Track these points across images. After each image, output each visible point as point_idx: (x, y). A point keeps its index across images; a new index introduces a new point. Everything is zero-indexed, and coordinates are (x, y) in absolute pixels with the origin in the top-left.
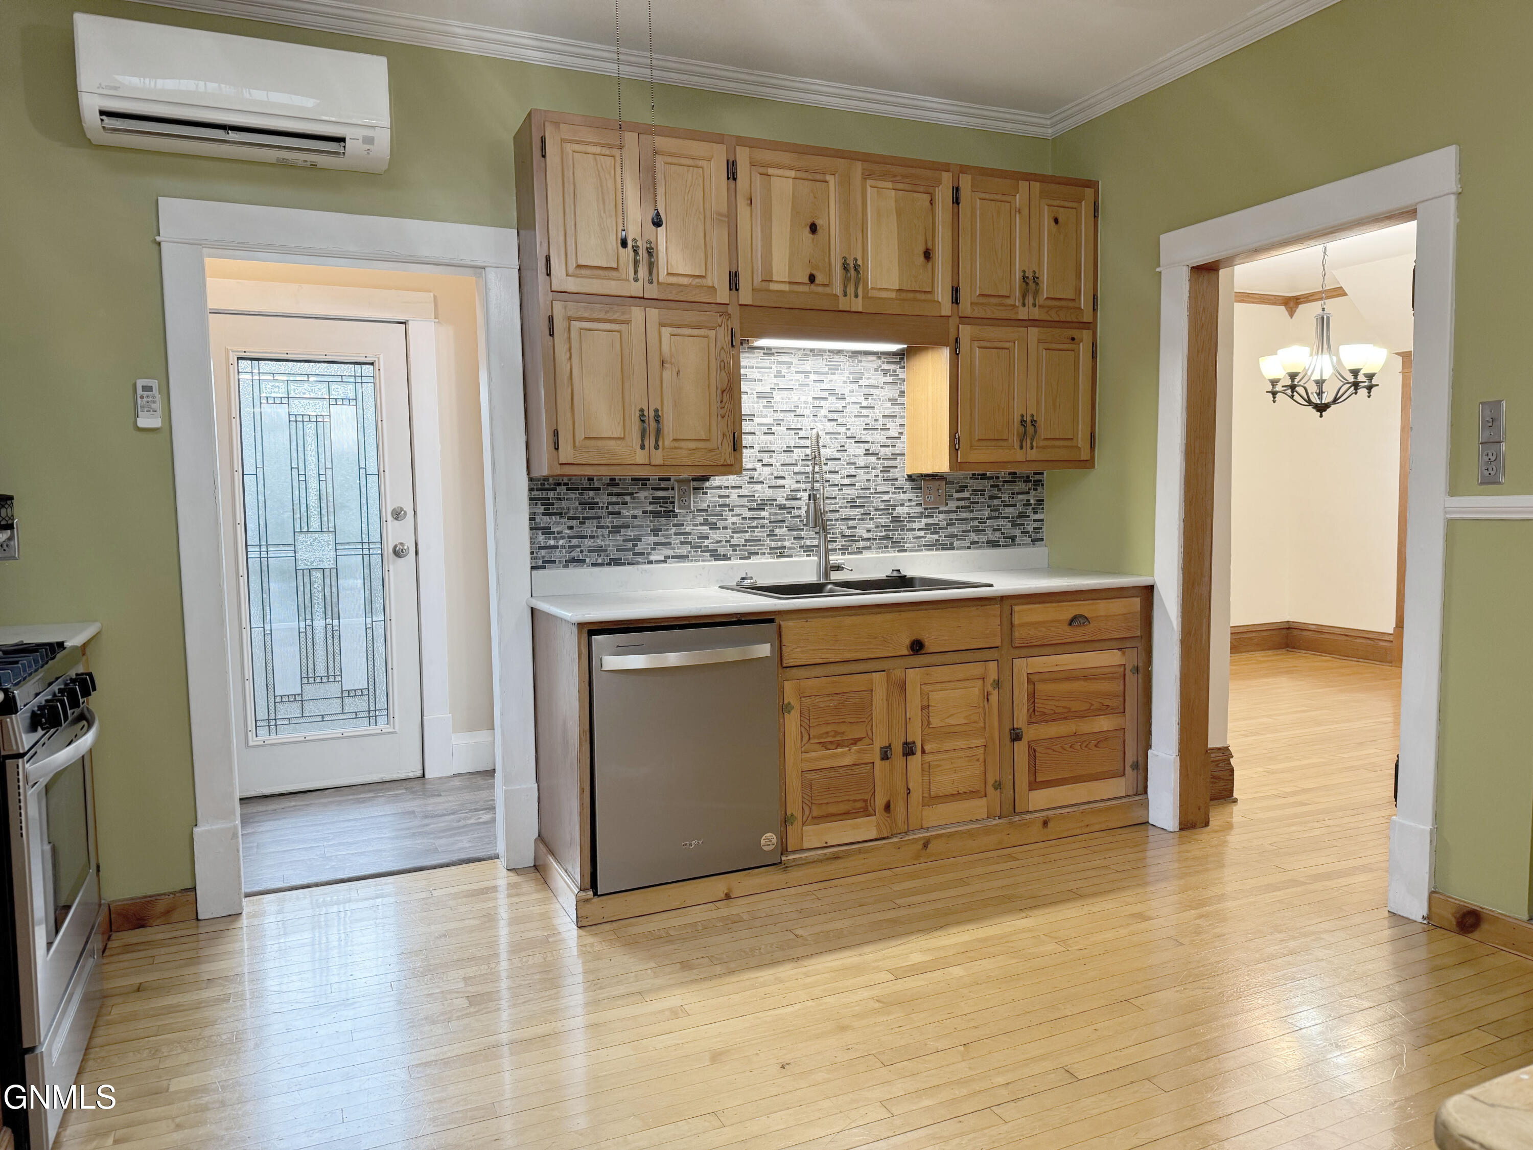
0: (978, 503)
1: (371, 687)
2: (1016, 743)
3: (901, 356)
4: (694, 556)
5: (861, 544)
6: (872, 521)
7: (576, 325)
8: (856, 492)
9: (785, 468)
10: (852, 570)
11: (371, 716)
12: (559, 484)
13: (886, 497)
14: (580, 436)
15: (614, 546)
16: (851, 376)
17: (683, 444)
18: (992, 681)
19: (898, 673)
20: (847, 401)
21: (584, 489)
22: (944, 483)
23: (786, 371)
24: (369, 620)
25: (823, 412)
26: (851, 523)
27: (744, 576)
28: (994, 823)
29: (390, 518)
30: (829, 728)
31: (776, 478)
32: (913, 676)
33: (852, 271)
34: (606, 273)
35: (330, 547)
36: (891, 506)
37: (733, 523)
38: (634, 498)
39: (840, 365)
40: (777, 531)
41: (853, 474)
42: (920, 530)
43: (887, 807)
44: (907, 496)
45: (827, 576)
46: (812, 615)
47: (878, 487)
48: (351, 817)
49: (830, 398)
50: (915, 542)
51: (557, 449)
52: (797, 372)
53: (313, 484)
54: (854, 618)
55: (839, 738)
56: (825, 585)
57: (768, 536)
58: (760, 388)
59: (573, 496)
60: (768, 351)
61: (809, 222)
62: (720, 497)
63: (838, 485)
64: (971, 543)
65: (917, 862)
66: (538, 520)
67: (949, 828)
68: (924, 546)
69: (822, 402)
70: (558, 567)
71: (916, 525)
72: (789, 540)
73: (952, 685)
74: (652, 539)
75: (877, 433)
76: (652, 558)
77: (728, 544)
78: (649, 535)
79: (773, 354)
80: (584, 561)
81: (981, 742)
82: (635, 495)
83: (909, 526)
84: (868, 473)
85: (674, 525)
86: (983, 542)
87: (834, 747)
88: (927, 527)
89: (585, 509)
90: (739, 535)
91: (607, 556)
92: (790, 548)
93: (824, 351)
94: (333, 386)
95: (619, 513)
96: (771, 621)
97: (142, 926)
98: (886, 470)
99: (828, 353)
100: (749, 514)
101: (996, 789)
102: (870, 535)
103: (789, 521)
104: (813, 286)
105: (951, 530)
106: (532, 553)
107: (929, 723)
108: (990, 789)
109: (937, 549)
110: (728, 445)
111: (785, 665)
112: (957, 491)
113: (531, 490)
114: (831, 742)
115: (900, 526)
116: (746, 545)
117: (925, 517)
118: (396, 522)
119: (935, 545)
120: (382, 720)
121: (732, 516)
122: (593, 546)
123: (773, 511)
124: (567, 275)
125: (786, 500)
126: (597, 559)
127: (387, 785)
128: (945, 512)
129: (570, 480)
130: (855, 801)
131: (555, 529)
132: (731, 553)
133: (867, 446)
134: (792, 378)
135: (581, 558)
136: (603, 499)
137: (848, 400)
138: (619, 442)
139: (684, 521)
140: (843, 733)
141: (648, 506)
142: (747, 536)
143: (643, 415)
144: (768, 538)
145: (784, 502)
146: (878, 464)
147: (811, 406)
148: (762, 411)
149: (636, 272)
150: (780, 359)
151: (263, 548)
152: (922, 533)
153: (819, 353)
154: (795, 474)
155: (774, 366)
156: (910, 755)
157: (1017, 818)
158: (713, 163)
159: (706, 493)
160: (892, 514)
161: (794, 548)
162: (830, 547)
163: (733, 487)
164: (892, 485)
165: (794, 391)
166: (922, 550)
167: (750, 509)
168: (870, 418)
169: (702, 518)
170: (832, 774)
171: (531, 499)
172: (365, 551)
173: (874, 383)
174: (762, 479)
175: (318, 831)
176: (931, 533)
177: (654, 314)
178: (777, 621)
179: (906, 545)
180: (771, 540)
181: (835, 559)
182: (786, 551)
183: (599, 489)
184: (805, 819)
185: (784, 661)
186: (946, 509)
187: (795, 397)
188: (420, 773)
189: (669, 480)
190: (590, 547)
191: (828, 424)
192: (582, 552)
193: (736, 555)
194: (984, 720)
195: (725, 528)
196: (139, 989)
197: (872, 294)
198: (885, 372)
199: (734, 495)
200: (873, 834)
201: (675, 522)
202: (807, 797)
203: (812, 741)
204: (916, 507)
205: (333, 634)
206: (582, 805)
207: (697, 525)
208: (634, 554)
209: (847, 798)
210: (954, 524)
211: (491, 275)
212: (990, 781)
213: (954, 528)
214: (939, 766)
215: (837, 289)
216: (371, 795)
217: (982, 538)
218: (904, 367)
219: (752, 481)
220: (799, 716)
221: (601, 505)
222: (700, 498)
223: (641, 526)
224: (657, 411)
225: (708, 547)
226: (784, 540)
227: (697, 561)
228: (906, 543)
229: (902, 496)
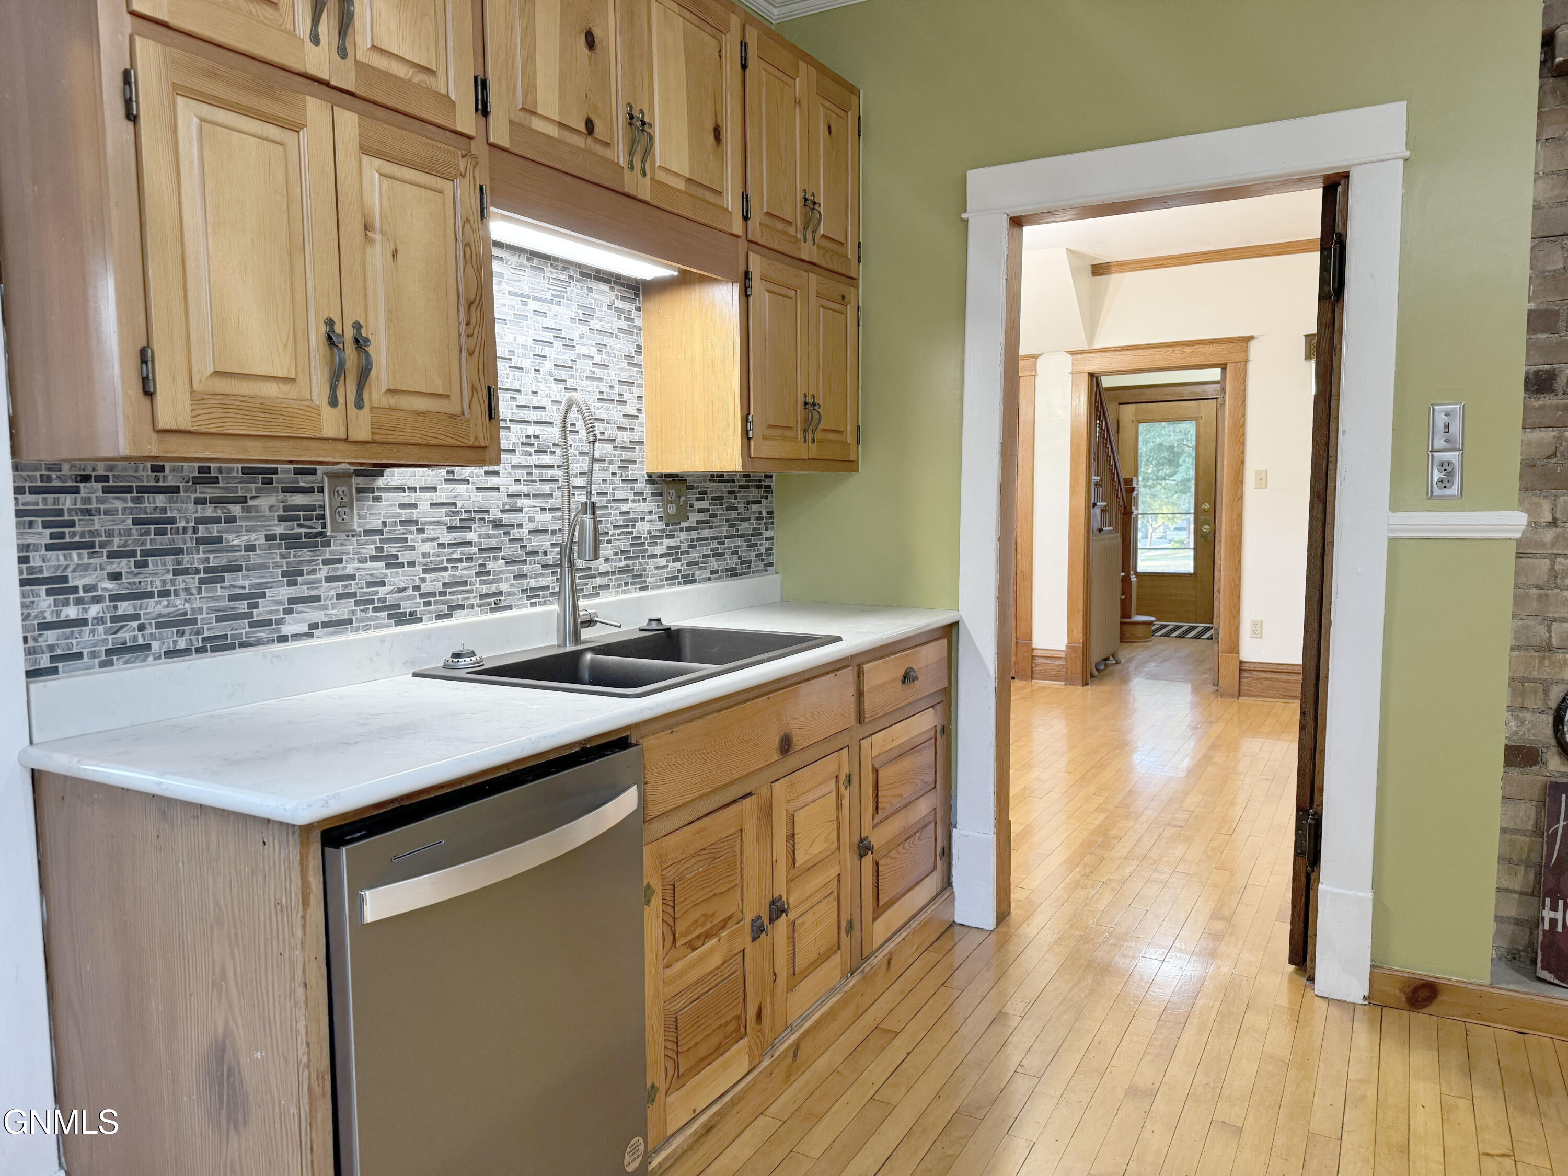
0: (717, 516)
2: (863, 859)
4: (361, 620)
5: (598, 581)
6: (610, 545)
12: (86, 479)
13: (625, 507)
14: (204, 367)
15: (211, 610)
16: (580, 312)
18: (844, 778)
19: (766, 792)
20: (577, 352)
21: (143, 490)
22: (684, 486)
25: (547, 366)
27: (458, 649)
28: (847, 986)
30: (697, 913)
31: (486, 473)
32: (779, 791)
36: (631, 520)
37: (425, 555)
38: (248, 510)
40: (490, 566)
42: (662, 556)
43: (758, 1016)
44: (647, 506)
47: (616, 492)
49: (555, 344)
50: (657, 575)
52: (510, 293)
55: (708, 925)
57: (477, 574)
59: (119, 505)
61: (584, 26)
62: (402, 506)
66: (39, 561)
68: (667, 579)
69: (546, 348)
70: (88, 668)
71: (658, 550)
72: (507, 580)
74: (285, 592)
76: (287, 630)
77: (417, 593)
78: (278, 584)
80: (147, 647)
81: (835, 873)
82: (250, 503)
83: (650, 550)
84: (605, 469)
85: (325, 562)
88: (669, 552)
89: (147, 533)
90: (433, 576)
91: (198, 633)
92: (509, 594)
95: (219, 540)
98: (624, 465)
101: (847, 933)
102: (608, 567)
103: (509, 549)
104: (588, 139)
105: (692, 555)
106: (26, 640)
107: (794, 861)
108: (843, 937)
109: (680, 584)
110: (480, 408)
112: (697, 499)
113: (18, 490)
114: (699, 936)
115: (640, 551)
116: (443, 594)
117: (667, 537)
119: (677, 578)
121: (423, 541)
122: (168, 615)
123: (484, 531)
125: (502, 511)
126: (175, 642)
128: (686, 529)
129: (111, 468)
131: (77, 581)
132: (422, 608)
133: (601, 426)
135: (141, 641)
136: (184, 511)
137: (578, 350)
138: (286, 387)
139: (342, 553)
140: (712, 915)
141: (276, 525)
142: (446, 576)
144: (478, 579)
145: (500, 515)
146: (615, 455)
147: (532, 353)
152: (662, 561)
154: (510, 466)
156: (776, 919)
159: (379, 499)
160: (632, 532)
161: (514, 594)
163: (422, 489)
164: (631, 488)
166: (664, 587)
167: (451, 529)
168: (604, 383)
169: (373, 547)
173: (607, 327)
176: (674, 561)
179: (648, 580)
180: (483, 582)
182: (502, 598)
183: (176, 490)
184: (668, 1085)
186: (687, 525)
189: (315, 472)
190: (160, 615)
192: (142, 628)
193: (430, 612)
195: (412, 564)
197: (661, 176)
198: (619, 313)
199: (424, 502)
200: (743, 1068)
201: (328, 556)
202: (671, 1046)
203: (677, 944)
204: (658, 523)
207: (364, 560)
208: (251, 625)
210: (695, 546)
212: (843, 924)
213: (696, 553)
214: (803, 922)
215: (621, 152)
217: (721, 565)
218: (641, 308)
219: (449, 478)
220: (661, 905)
221: (181, 524)
222: (369, 508)
223: (264, 566)
224: (357, 326)
225: (384, 600)
226: (500, 581)
227: (367, 628)
228: (648, 576)
229: (643, 506)
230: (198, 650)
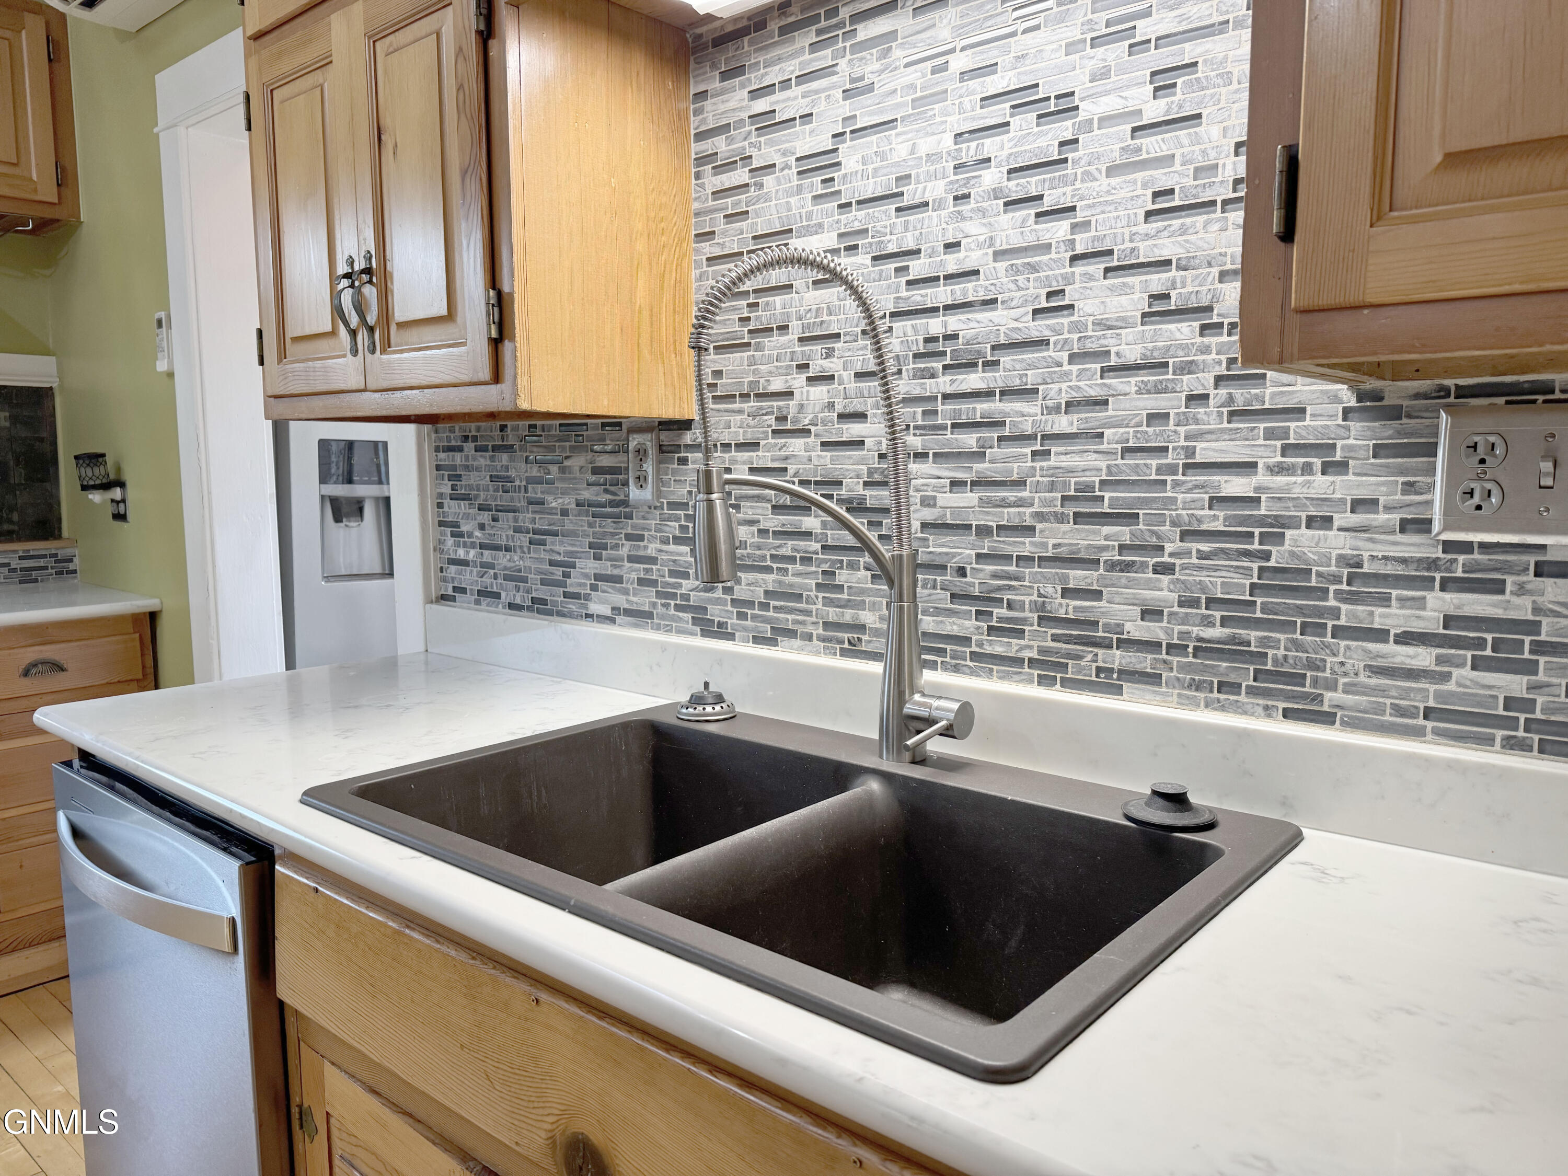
5: (1118, 658)
6: (1166, 579)
8: (1104, 465)
13: (1236, 486)
15: (537, 572)
20: (1082, 116)
21: (495, 450)
25: (991, 177)
26: (1078, 577)
31: (841, 416)
36: (1261, 521)
38: (563, 470)
40: (842, 576)
41: (1094, 392)
42: (1412, 639)
47: (1200, 446)
49: (1016, 122)
50: (1382, 691)
57: (819, 587)
63: (1032, 438)
69: (987, 142)
71: (1392, 618)
72: (874, 606)
74: (591, 566)
75: (1206, 224)
76: (595, 608)
77: (729, 598)
78: (587, 556)
80: (499, 596)
82: (563, 464)
83: (1349, 614)
84: (1159, 389)
85: (629, 537)
89: (496, 490)
95: (542, 502)
102: (1154, 631)
106: (440, 570)
113: (437, 449)
115: (1300, 610)
116: (764, 606)
119: (1506, 723)
122: (510, 569)
125: (866, 484)
126: (515, 596)
131: (465, 527)
132: (735, 621)
133: (1157, 281)
135: (495, 589)
137: (1087, 110)
139: (644, 529)
141: (584, 489)
142: (769, 581)
144: (821, 595)
145: (860, 490)
148: (809, 216)
152: (1423, 657)
159: (685, 461)
160: (1267, 556)
163: (740, 446)
164: (1270, 434)
167: (778, 509)
168: (1177, 167)
169: (677, 524)
176: (1481, 664)
179: (1328, 695)
180: (828, 602)
182: (865, 638)
190: (505, 568)
191: (1007, 218)
193: (745, 629)
201: (629, 530)
204: (1399, 537)
207: (665, 541)
208: (566, 595)
219: (782, 426)
221: (517, 483)
222: (674, 472)
223: (574, 534)
225: (686, 597)
226: (861, 605)
227: (668, 630)
228: (1332, 686)
229: (1321, 484)
230: (528, 609)
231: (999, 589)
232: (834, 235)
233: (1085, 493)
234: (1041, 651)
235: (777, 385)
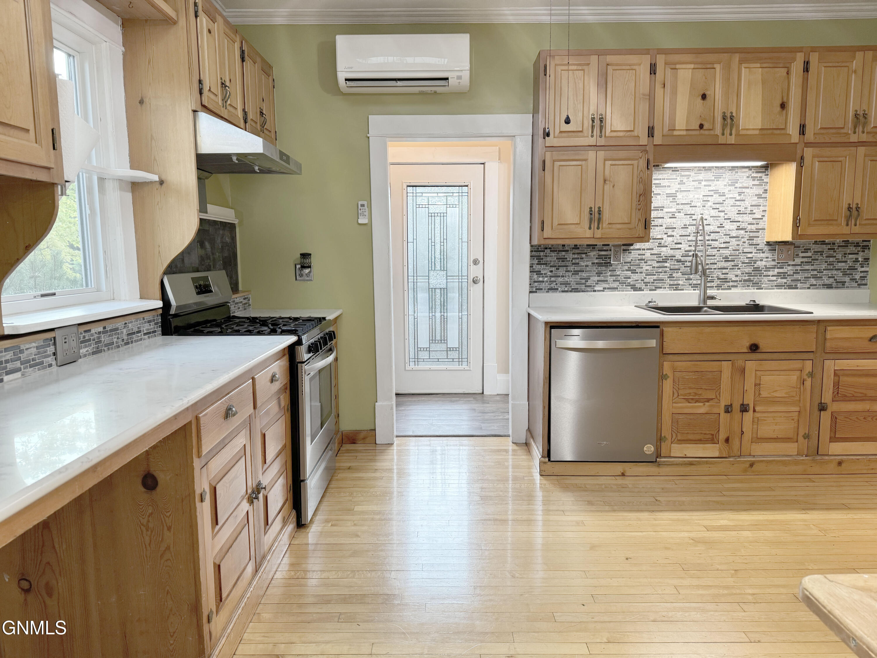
0: (817, 260)
1: (460, 347)
2: (822, 412)
3: (766, 167)
4: (621, 288)
5: (731, 284)
6: (739, 270)
7: (557, 164)
8: (729, 252)
9: (682, 238)
10: (720, 300)
11: (460, 361)
12: (546, 248)
13: (750, 255)
14: (556, 223)
15: (574, 281)
16: (730, 182)
17: (614, 226)
18: (807, 372)
19: (740, 363)
20: (726, 197)
21: (560, 251)
22: (793, 247)
23: (686, 180)
24: (460, 314)
25: (710, 204)
26: (724, 271)
27: (650, 300)
28: (802, 458)
29: (472, 264)
30: (691, 391)
31: (675, 243)
32: (751, 366)
33: (729, 120)
34: (576, 134)
35: (444, 278)
36: (753, 261)
37: (647, 270)
38: (587, 256)
39: (723, 175)
40: (674, 275)
41: (728, 241)
42: (773, 276)
43: (727, 440)
44: (765, 255)
45: (705, 302)
46: (684, 325)
47: (745, 249)
48: (447, 408)
49: (715, 195)
50: (769, 284)
51: (543, 230)
52: (693, 181)
53: (438, 247)
54: (712, 328)
55: (697, 397)
56: (702, 307)
57: (668, 277)
58: (668, 191)
59: (553, 254)
60: (675, 170)
61: (702, 93)
62: (639, 255)
63: (717, 248)
64: (811, 285)
65: (745, 474)
66: (534, 267)
67: (769, 457)
68: (775, 286)
69: (709, 198)
70: (543, 292)
71: (771, 273)
72: (682, 280)
73: (778, 373)
74: (596, 278)
75: (746, 216)
76: (596, 289)
77: (642, 282)
78: (595, 276)
79: (678, 171)
80: (558, 289)
81: (797, 409)
82: (588, 254)
83: (765, 273)
84: (738, 241)
85: (610, 271)
86: (820, 285)
87: (694, 402)
88: (779, 275)
89: (560, 261)
90: (649, 277)
91: (570, 287)
92: (683, 285)
93: (713, 167)
94: (449, 198)
95: (578, 264)
96: (658, 327)
97: (354, 443)
98: (751, 238)
99: (715, 169)
100: (657, 265)
101: (805, 438)
102: (737, 279)
103: (683, 269)
104: (701, 131)
105: (796, 276)
106: (530, 284)
107: (760, 394)
108: (801, 438)
109: (785, 288)
110: (641, 226)
111: (664, 352)
112: (802, 252)
113: (531, 251)
114: (692, 399)
115: (759, 273)
116: (654, 283)
117: (778, 268)
118: (475, 266)
119: (784, 286)
120: (465, 363)
121: (646, 265)
122: (563, 282)
123: (673, 263)
124: (554, 137)
125: (681, 256)
126: (564, 289)
127: (466, 395)
128: (793, 265)
129: (552, 246)
130: (705, 434)
131: (543, 272)
132: (644, 287)
133: (738, 224)
134: (690, 184)
135: (556, 287)
136: (570, 256)
138: (577, 226)
139: (616, 268)
140: (700, 394)
141: (595, 260)
142: (655, 277)
143: (592, 211)
144: (668, 279)
145: (680, 258)
146: (746, 235)
147: (702, 201)
148: (669, 205)
149: (592, 132)
150: (683, 173)
151: (415, 278)
152: (774, 278)
153: (710, 169)
154: (688, 241)
155: (678, 178)
156: (745, 412)
157: (819, 458)
158: (642, 65)
159: (631, 253)
160: (754, 266)
161: (685, 285)
162: (707, 285)
163: (647, 249)
164: (755, 248)
165: (691, 192)
166: (774, 289)
167: (658, 262)
168: (742, 207)
169: (627, 267)
170: (692, 417)
171: (531, 256)
172: (460, 280)
173: (745, 185)
174: (666, 244)
175: (431, 413)
176: (781, 278)
177: (601, 154)
178: (661, 327)
179: (762, 285)
180: (670, 280)
181: (710, 292)
182: (680, 286)
183: (568, 251)
184: (673, 440)
185: (664, 350)
186: (793, 263)
187: (691, 196)
188: (481, 391)
189: (608, 245)
190: (561, 282)
191: (712, 211)
192: (556, 284)
193: (647, 288)
194: (800, 396)
195: (641, 273)
196: (349, 468)
197: (742, 132)
198: (754, 178)
199: (648, 254)
200: (717, 455)
201: (611, 269)
202: (674, 428)
203: (680, 397)
204: (772, 262)
205: (444, 320)
206: (544, 414)
207: (624, 271)
208: (586, 286)
209: (701, 432)
210: (799, 273)
211: (518, 139)
212: (801, 433)
213: (799, 276)
214: (765, 420)
215: (718, 130)
216: (458, 399)
217: (820, 282)
218: (768, 175)
219: (660, 245)
220: (672, 383)
221: (568, 259)
222: (627, 255)
224: (599, 208)
225: (630, 283)
226: (679, 280)
227: (623, 291)
228: (763, 284)
229: (762, 255)
230: (570, 291)
231: (710, 274)
232: (675, 209)
233: (726, 257)
234: (717, 284)
235: (659, 237)
